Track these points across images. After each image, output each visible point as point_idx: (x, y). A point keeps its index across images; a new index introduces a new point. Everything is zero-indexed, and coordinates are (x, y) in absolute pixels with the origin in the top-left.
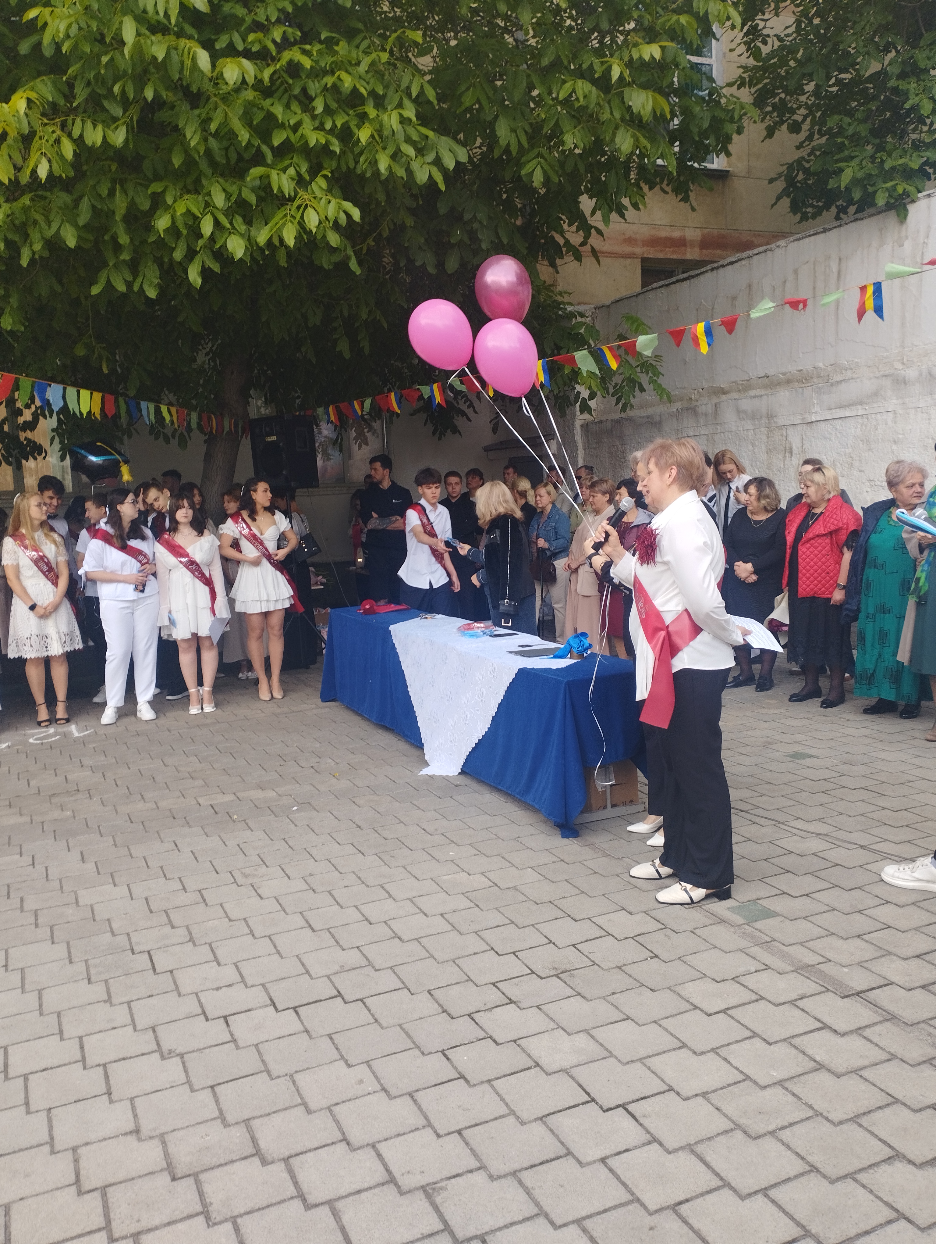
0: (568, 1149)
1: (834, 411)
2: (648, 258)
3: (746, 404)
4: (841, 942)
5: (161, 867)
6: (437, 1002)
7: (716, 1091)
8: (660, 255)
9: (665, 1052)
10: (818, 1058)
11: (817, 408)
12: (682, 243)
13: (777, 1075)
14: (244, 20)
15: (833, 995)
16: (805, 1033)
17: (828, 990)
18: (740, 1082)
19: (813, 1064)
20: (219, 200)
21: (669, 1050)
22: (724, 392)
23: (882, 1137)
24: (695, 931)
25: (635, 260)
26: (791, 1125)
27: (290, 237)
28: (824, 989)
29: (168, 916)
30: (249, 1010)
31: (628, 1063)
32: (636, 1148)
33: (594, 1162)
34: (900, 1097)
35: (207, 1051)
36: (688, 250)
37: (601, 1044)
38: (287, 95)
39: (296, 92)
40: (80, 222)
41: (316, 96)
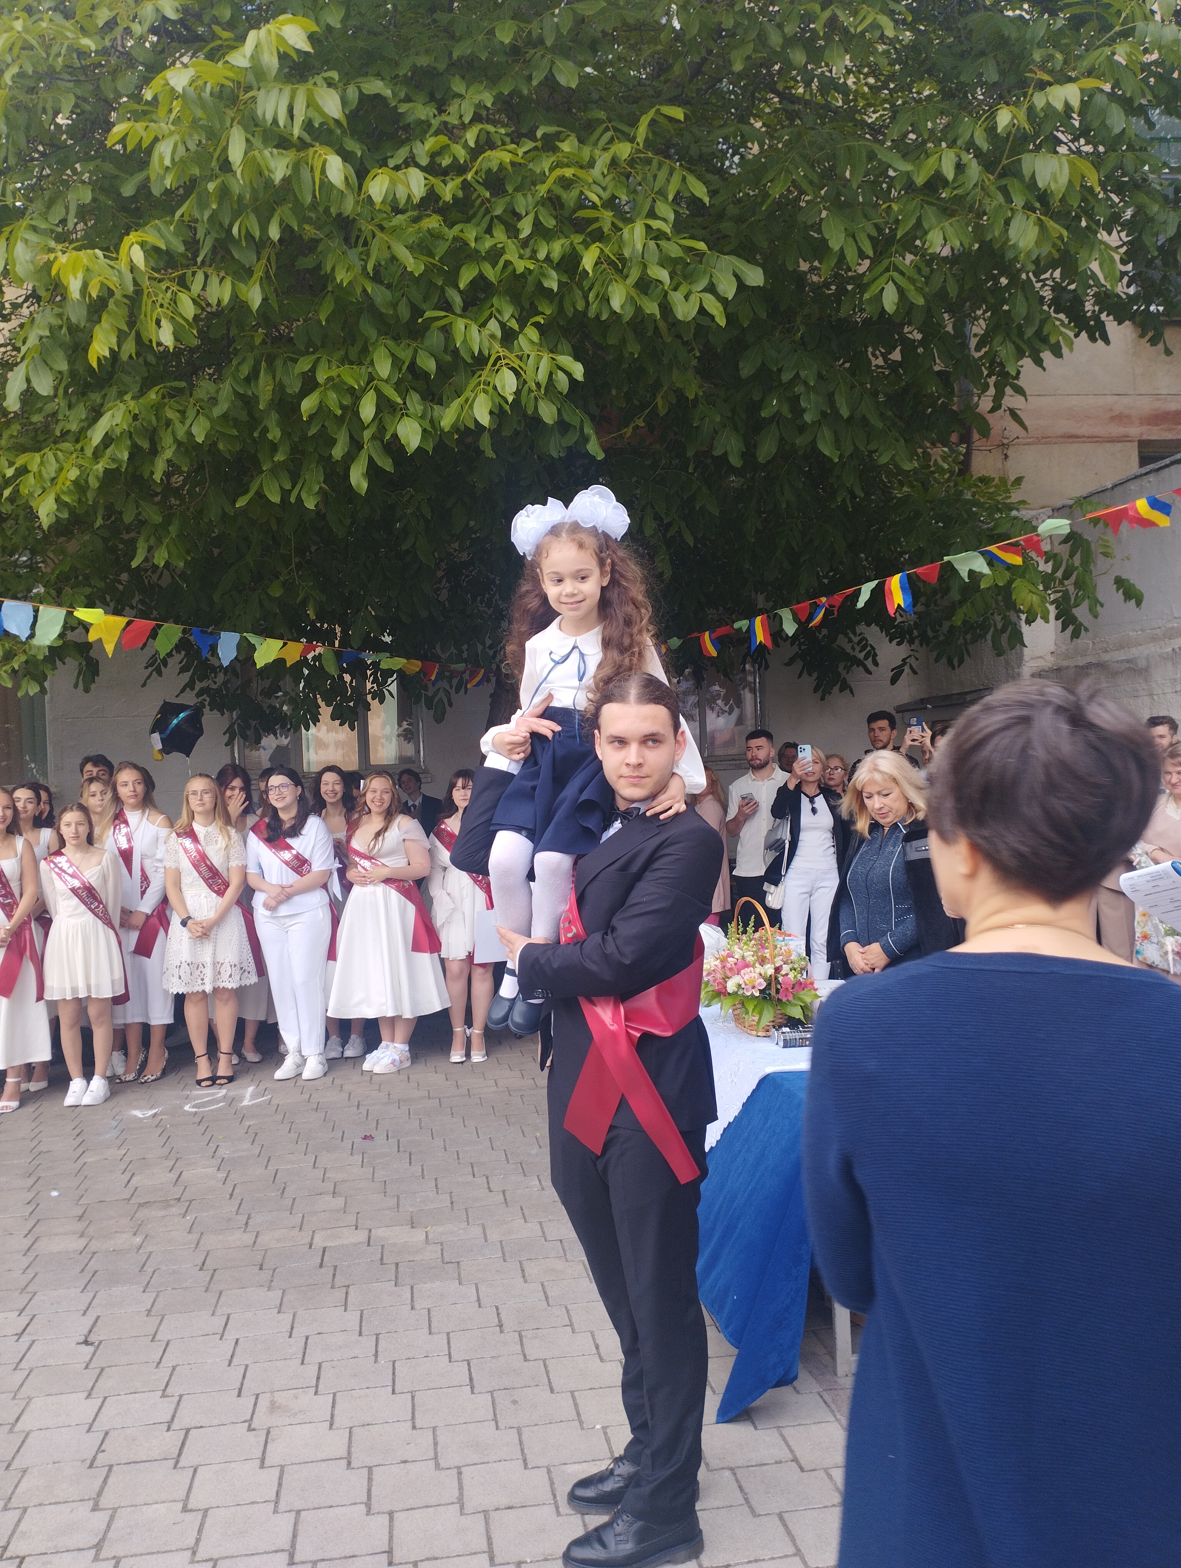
2: (1149, 441)
5: (175, 1367)
14: (430, 125)
20: (383, 369)
25: (1129, 445)
27: (482, 414)
38: (488, 217)
39: (498, 211)
40: (217, 412)
41: (527, 214)
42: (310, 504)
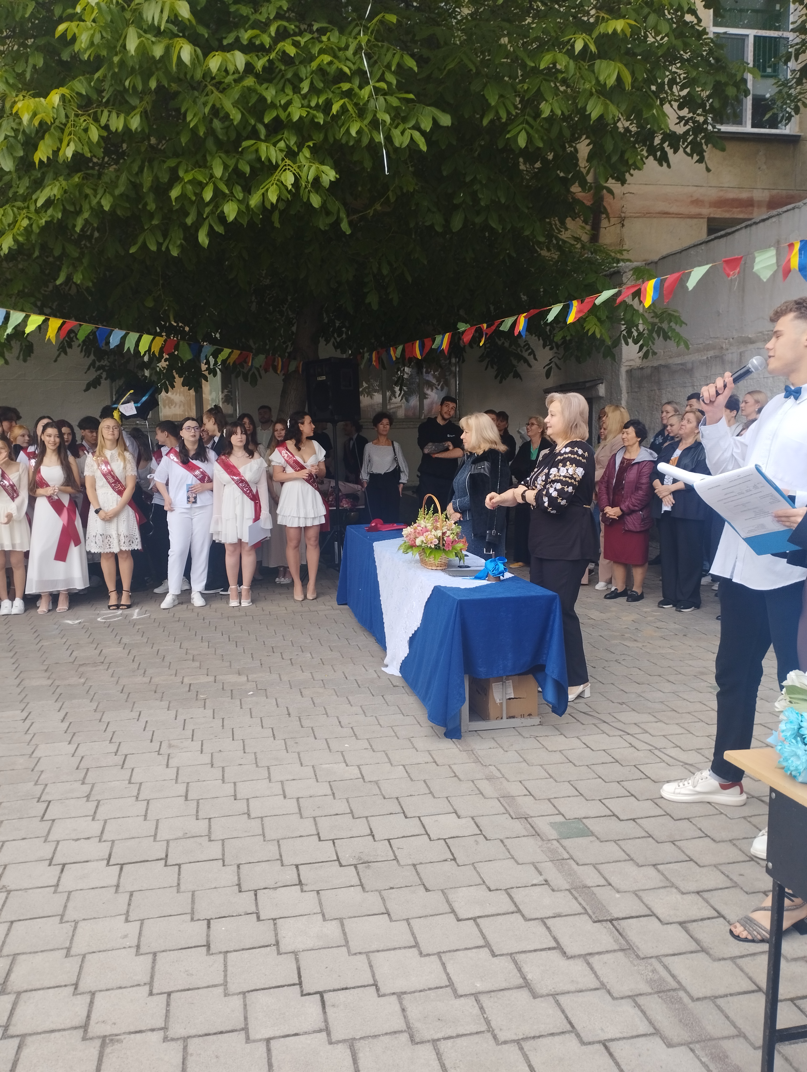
0: (246, 1024)
2: (714, 219)
4: (635, 868)
5: (114, 732)
6: (238, 875)
7: (414, 992)
8: (727, 215)
9: (395, 949)
10: (529, 977)
12: (749, 204)
13: (480, 986)
14: (249, 19)
15: (587, 917)
16: (535, 951)
17: (586, 913)
18: (441, 987)
19: (521, 981)
20: (218, 172)
21: (400, 948)
23: (533, 1063)
24: (505, 841)
25: (702, 220)
26: (458, 1036)
28: (583, 911)
29: (86, 774)
30: (87, 862)
31: (355, 954)
32: (306, 1033)
33: (260, 1040)
34: (578, 1027)
35: (31, 891)
36: (755, 209)
37: (345, 934)
38: (283, 81)
39: (289, 75)
40: (117, 192)
41: (306, 78)
42: (175, 253)
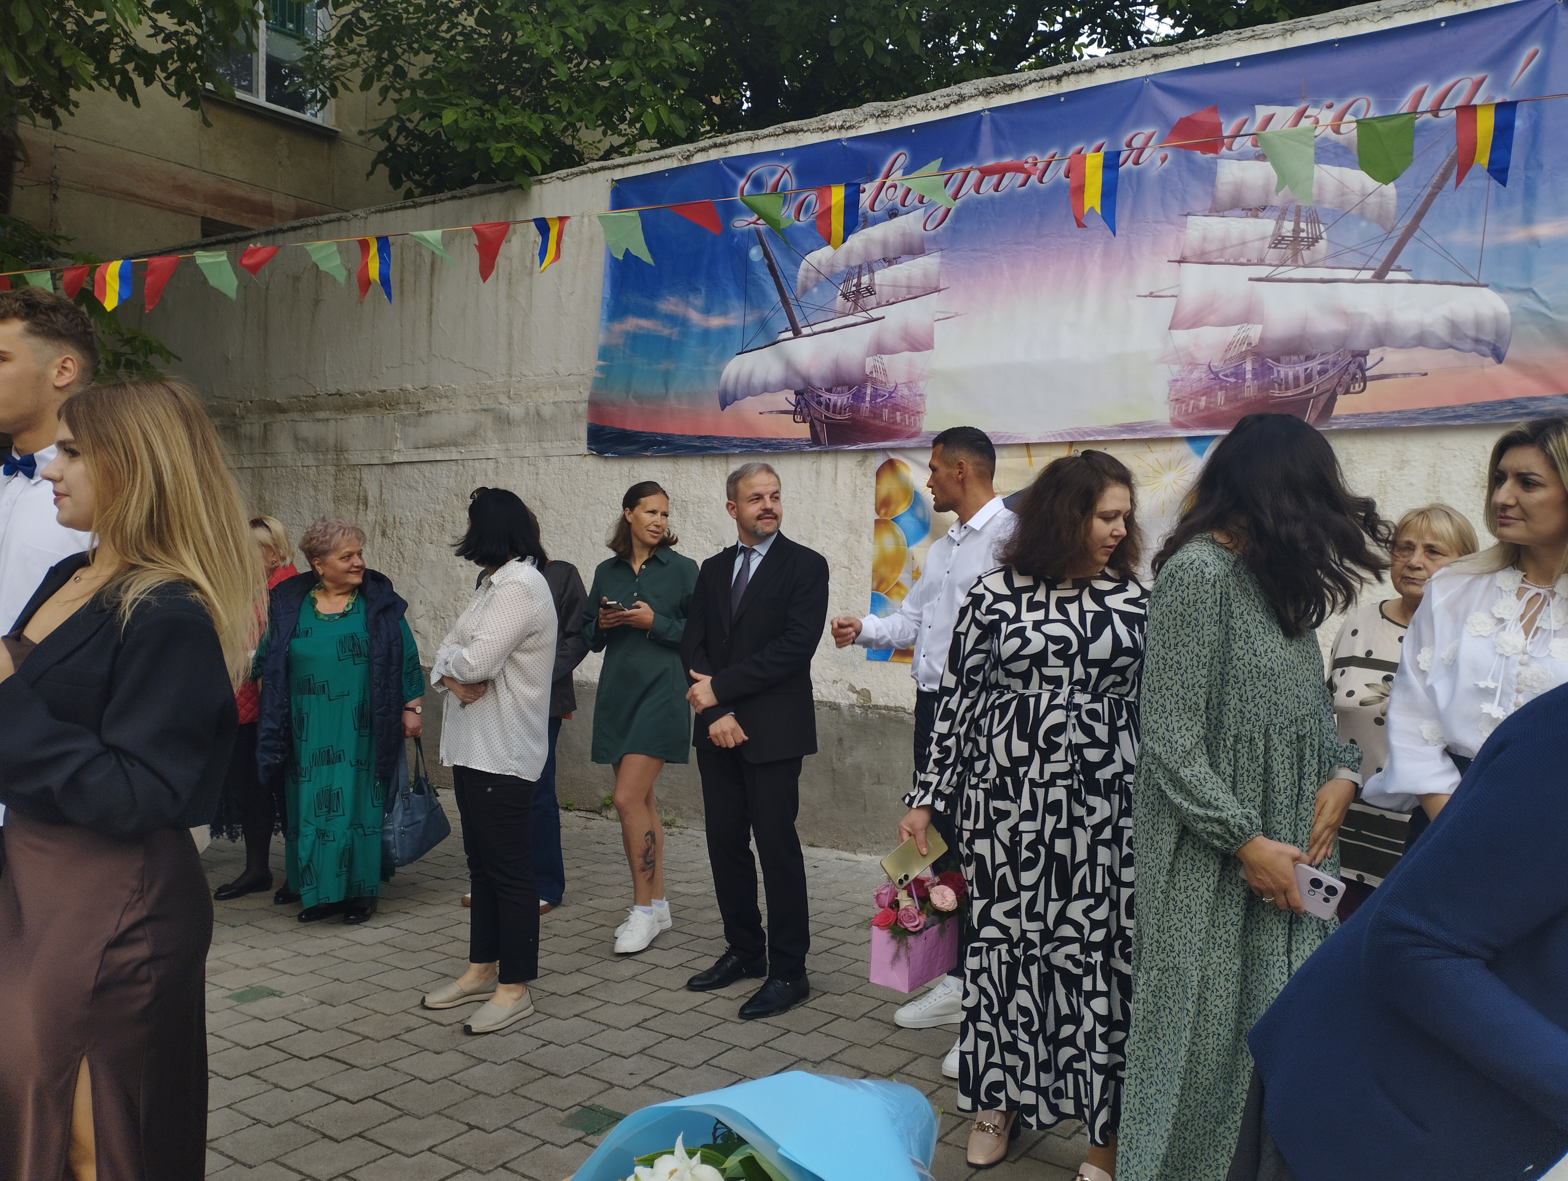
1: (421, 451)
2: (210, 219)
3: (307, 429)
11: (400, 445)
12: (265, 210)
22: (281, 409)
25: (193, 217)
36: (276, 221)
